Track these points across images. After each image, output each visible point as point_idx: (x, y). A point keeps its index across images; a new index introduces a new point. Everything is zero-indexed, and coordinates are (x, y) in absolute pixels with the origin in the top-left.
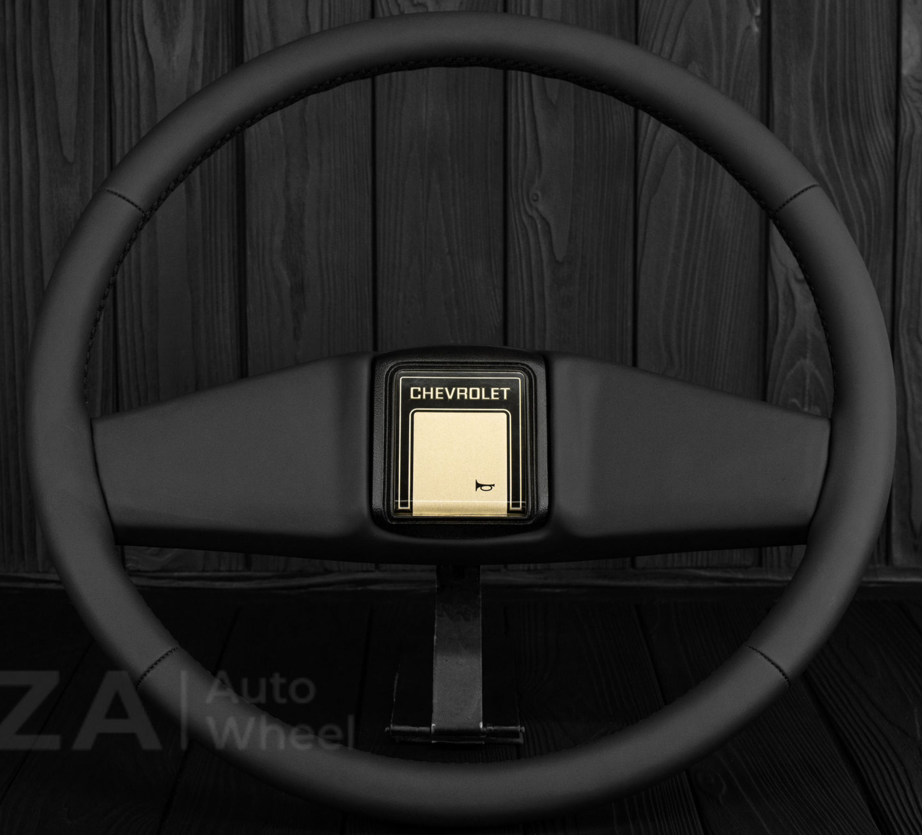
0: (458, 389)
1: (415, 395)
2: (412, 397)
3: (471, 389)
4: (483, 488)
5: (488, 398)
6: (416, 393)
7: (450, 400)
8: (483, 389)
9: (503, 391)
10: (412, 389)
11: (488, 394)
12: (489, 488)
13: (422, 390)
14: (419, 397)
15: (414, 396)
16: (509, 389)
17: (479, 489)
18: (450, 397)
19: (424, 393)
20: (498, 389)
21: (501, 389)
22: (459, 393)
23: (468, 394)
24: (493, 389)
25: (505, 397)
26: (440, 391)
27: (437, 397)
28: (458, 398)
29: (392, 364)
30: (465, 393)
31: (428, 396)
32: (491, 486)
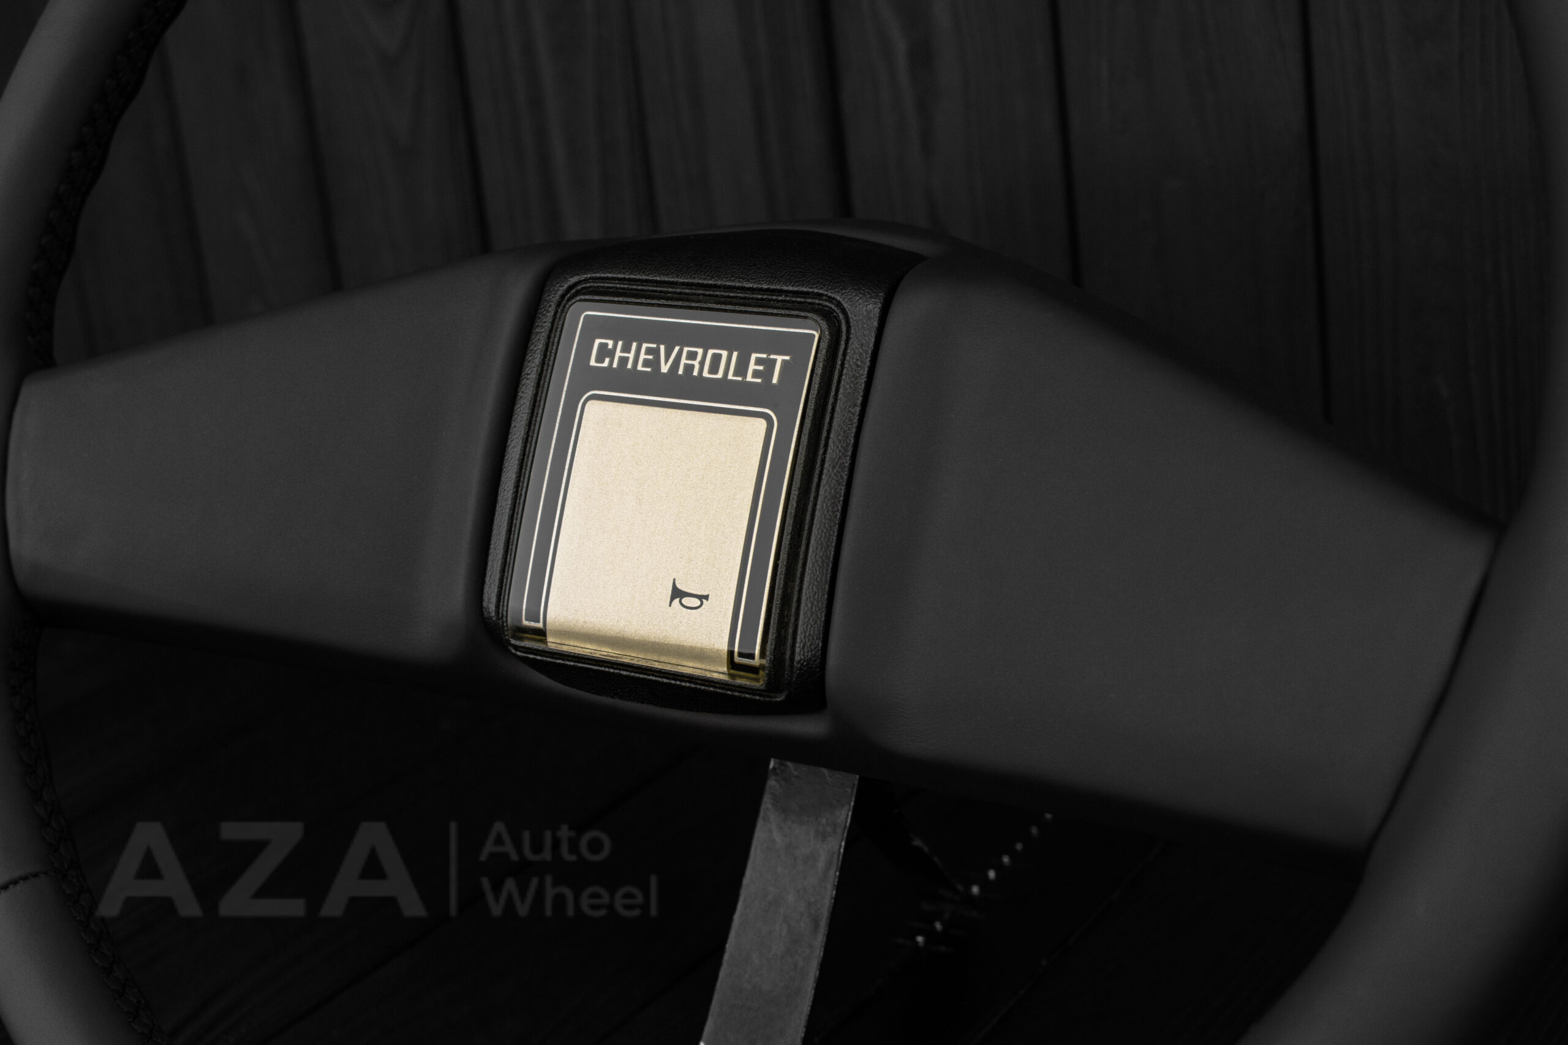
0: (686, 349)
1: (600, 359)
2: (592, 363)
3: (711, 352)
4: (686, 601)
5: (740, 379)
6: (604, 352)
7: (663, 374)
8: (735, 354)
9: (775, 361)
10: (598, 342)
11: (741, 369)
12: (696, 602)
13: (615, 346)
14: (606, 364)
15: (597, 361)
16: (787, 358)
17: (677, 600)
18: (665, 369)
19: (618, 354)
20: (764, 356)
21: (772, 357)
22: (684, 361)
23: (702, 363)
24: (754, 356)
25: (775, 381)
26: (649, 351)
27: (640, 368)
28: (681, 371)
29: (575, 279)
30: (696, 363)
31: (624, 361)
32: (703, 598)
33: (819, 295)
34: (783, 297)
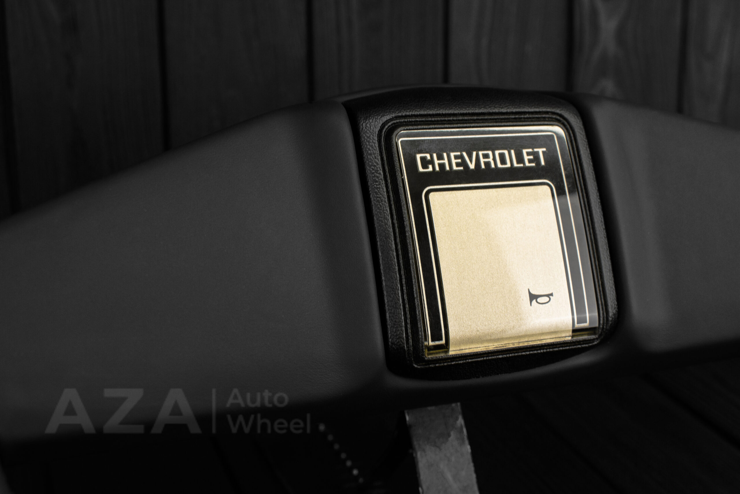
0: (481, 153)
1: (425, 166)
2: (421, 169)
3: (497, 153)
4: (539, 300)
5: (522, 165)
6: (425, 163)
7: (472, 170)
8: (513, 152)
9: (538, 152)
10: (418, 156)
11: (520, 159)
12: (546, 299)
13: (432, 156)
14: (430, 169)
15: (423, 168)
16: (544, 149)
17: (534, 301)
18: (472, 166)
19: (437, 162)
21: (536, 150)
22: (482, 160)
23: (494, 159)
24: (525, 151)
25: (543, 163)
26: (456, 157)
27: (455, 168)
28: (483, 166)
29: (383, 120)
30: (491, 159)
31: (442, 166)
32: (549, 295)
33: (547, 113)
34: (527, 116)
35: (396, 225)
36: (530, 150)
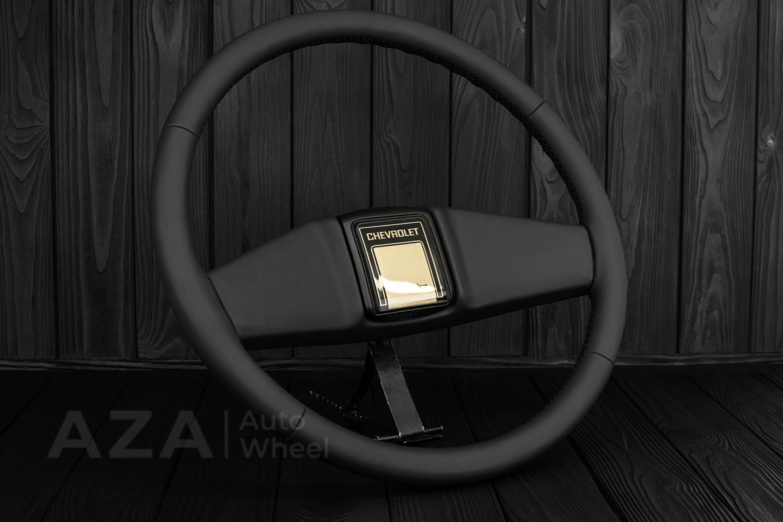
0: (392, 232)
3: (398, 231)
4: (422, 287)
5: (409, 235)
6: (370, 237)
7: (389, 239)
8: (404, 230)
9: (415, 230)
10: (367, 235)
11: (408, 233)
13: (373, 234)
14: (373, 239)
15: (370, 239)
16: (417, 229)
18: (389, 237)
19: (375, 236)
21: (413, 229)
22: (393, 234)
23: (397, 234)
24: (409, 230)
25: (417, 235)
26: (382, 234)
27: (382, 238)
28: (393, 237)
29: (352, 221)
30: (396, 234)
31: (377, 238)
32: (426, 285)
33: (417, 214)
34: (408, 216)
35: (362, 261)
36: (411, 229)
